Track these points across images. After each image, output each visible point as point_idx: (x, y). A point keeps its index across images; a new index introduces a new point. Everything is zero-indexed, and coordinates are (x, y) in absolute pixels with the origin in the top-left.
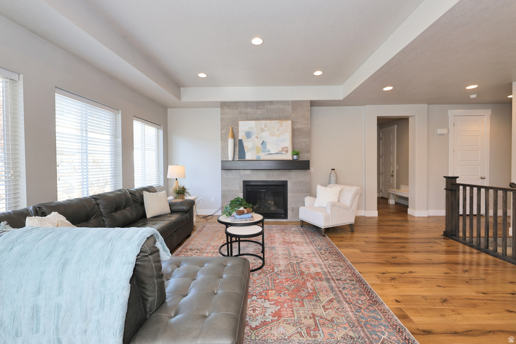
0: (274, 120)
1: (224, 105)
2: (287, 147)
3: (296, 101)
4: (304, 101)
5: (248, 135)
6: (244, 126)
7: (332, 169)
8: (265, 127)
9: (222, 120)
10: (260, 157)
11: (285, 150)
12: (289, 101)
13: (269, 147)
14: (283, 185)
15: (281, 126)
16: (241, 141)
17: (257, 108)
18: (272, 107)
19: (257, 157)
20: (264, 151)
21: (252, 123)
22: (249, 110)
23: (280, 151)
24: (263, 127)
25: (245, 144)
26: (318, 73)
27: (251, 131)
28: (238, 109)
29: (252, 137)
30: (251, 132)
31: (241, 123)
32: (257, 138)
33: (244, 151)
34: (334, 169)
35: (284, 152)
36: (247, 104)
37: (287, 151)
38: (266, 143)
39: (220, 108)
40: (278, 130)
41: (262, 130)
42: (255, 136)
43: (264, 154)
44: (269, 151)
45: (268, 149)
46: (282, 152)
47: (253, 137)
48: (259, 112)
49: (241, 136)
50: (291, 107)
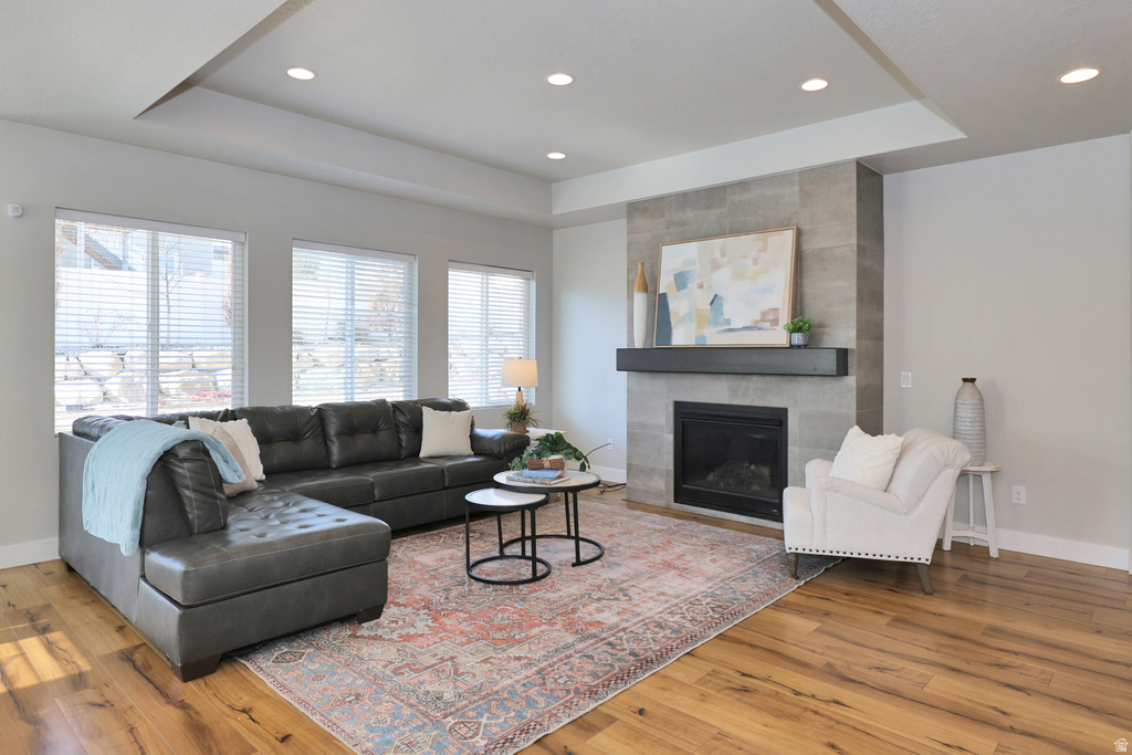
0: (748, 232)
1: (635, 209)
2: (775, 310)
3: (812, 170)
4: (835, 165)
5: (681, 280)
6: (674, 258)
7: (965, 380)
8: (723, 254)
9: (630, 245)
10: (704, 338)
11: (771, 317)
12: (792, 173)
13: (728, 310)
14: (775, 421)
15: (764, 249)
16: (664, 296)
17: (708, 207)
18: (745, 197)
19: (698, 338)
20: (715, 323)
21: (692, 249)
22: (690, 214)
23: (757, 322)
24: (717, 255)
25: (673, 305)
26: (815, 85)
27: (686, 269)
28: (663, 215)
29: (689, 285)
30: (688, 272)
31: (666, 250)
32: (701, 287)
33: (670, 323)
34: (973, 380)
35: (767, 325)
36: (685, 199)
37: (775, 322)
38: (722, 299)
39: (625, 220)
40: (755, 261)
41: (715, 266)
42: (698, 281)
43: (714, 330)
44: (728, 322)
45: (726, 317)
46: (761, 325)
47: (692, 285)
48: (713, 214)
49: (666, 283)
50: (796, 188)
